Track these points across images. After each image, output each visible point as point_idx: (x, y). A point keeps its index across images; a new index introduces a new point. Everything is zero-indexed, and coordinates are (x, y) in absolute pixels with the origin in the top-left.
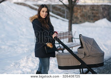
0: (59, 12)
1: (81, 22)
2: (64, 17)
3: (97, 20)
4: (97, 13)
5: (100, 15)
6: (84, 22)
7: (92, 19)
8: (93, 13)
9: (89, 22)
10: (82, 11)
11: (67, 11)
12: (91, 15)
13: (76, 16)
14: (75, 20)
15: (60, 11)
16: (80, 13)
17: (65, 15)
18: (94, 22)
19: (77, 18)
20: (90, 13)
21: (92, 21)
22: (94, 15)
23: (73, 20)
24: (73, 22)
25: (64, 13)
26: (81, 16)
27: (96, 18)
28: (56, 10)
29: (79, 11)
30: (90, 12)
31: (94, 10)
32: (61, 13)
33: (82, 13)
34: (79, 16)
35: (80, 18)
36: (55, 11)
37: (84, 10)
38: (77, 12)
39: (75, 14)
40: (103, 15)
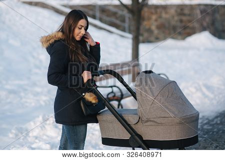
0: (113, 20)
1: (157, 39)
2: (124, 30)
3: (189, 35)
4: (190, 21)
5: (196, 25)
6: (165, 39)
7: (180, 33)
8: (181, 21)
9: (173, 38)
10: (160, 17)
11: (129, 18)
12: (179, 24)
13: (147, 27)
14: (146, 35)
15: (117, 18)
16: (156, 20)
17: (126, 25)
18: (184, 39)
19: (149, 31)
20: (177, 21)
21: (180, 37)
22: (183, 24)
23: (142, 35)
24: (141, 38)
25: (123, 21)
26: (158, 27)
27: (188, 31)
28: (108, 16)
29: (154, 17)
30: (176, 18)
31: (184, 15)
32: (118, 22)
33: (160, 21)
34: (153, 28)
35: (156, 32)
36: (105, 18)
37: (164, 15)
38: (149, 19)
39: (145, 24)
40: (202, 25)
